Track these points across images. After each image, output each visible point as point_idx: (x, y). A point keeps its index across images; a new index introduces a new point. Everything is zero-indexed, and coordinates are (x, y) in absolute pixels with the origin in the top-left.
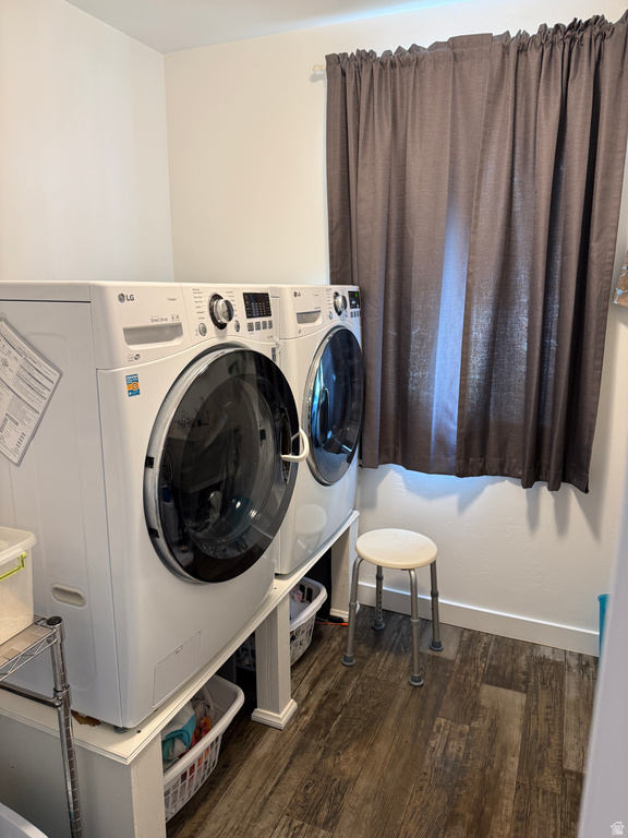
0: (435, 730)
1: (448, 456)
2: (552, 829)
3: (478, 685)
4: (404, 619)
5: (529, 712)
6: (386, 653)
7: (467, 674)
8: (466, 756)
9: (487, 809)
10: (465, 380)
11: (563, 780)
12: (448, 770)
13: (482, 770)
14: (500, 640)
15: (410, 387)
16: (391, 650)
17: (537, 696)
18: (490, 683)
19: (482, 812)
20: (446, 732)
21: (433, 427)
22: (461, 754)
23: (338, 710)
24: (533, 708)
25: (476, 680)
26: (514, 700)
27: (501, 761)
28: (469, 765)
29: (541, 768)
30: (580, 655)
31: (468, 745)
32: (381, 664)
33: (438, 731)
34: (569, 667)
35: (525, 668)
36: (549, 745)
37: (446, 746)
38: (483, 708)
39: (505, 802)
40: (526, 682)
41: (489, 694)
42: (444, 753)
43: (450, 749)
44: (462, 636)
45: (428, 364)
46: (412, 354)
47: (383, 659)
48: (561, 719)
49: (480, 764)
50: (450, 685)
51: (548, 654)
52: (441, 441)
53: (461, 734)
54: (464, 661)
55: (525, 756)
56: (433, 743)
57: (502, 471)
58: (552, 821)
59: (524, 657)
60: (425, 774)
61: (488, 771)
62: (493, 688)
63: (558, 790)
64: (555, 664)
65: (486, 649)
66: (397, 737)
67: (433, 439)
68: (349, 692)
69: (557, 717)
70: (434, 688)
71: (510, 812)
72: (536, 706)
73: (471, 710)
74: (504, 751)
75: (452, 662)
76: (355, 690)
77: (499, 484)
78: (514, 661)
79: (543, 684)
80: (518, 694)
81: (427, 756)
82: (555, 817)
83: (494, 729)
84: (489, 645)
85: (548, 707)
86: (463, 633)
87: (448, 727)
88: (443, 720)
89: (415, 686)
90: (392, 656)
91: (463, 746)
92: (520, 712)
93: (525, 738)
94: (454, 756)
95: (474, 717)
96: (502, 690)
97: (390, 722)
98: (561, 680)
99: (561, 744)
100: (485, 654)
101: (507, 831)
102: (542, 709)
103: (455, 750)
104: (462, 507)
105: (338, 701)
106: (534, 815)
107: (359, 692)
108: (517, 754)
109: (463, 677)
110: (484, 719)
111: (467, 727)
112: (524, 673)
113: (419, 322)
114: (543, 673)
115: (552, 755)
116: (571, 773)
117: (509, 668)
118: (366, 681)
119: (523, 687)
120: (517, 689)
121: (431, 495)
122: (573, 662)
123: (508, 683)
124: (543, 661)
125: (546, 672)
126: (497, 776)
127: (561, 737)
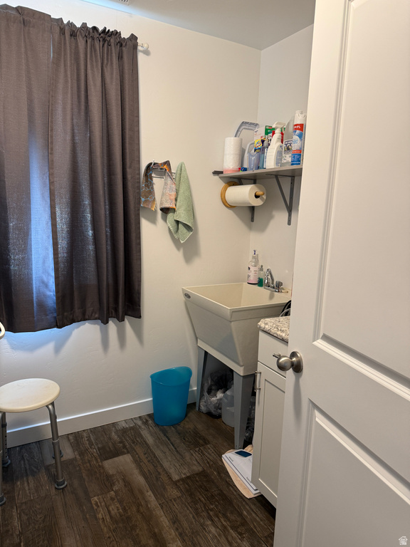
0: (95, 507)
1: (47, 315)
2: (191, 516)
3: (100, 464)
4: (21, 449)
5: (138, 462)
6: (25, 479)
7: (89, 461)
8: (124, 509)
9: (156, 530)
10: (58, 258)
11: (178, 487)
12: (121, 525)
13: (138, 511)
14: (94, 430)
15: (12, 267)
16: (27, 475)
17: (135, 451)
18: (106, 459)
19: (155, 533)
20: (103, 504)
21: (35, 295)
22: (121, 510)
23: (17, 540)
24: (138, 459)
25: (97, 462)
26: (125, 461)
27: (144, 499)
28: (129, 514)
29: (165, 489)
30: (140, 417)
31: (121, 502)
32: (27, 488)
33: (98, 506)
34: (140, 427)
35: (118, 440)
36: (159, 474)
37: (109, 512)
38: (113, 475)
39: (162, 519)
40: (124, 447)
41: (110, 466)
42: (111, 517)
43: (112, 512)
44: (69, 440)
45: (26, 248)
46: (11, 241)
47: (26, 484)
48: (155, 456)
49: (134, 509)
50: (84, 474)
51: (124, 425)
52: (42, 305)
53: (112, 499)
54: (81, 454)
55: (153, 488)
56: (100, 516)
57: (84, 318)
58: (188, 511)
59: (113, 434)
60: (109, 537)
61: (141, 509)
62: (110, 461)
63: (179, 494)
64: (132, 428)
65: (89, 440)
66: (75, 528)
67: (35, 305)
68: (16, 523)
69: (153, 456)
70: (76, 483)
71: (168, 523)
72: (139, 457)
73: (106, 482)
74: (141, 492)
75: (75, 459)
76: (20, 518)
77: (81, 327)
78: (110, 438)
79: (134, 443)
80: (125, 456)
81: (102, 527)
82: (188, 509)
83: (127, 483)
84: (89, 437)
85: (145, 454)
86: (68, 438)
87: (102, 500)
88: (96, 498)
89: (62, 489)
90: (30, 478)
91: (118, 505)
92: (133, 466)
93: (146, 478)
94: (118, 515)
95: (112, 484)
96: (116, 459)
97: (63, 522)
98: (141, 436)
99: (164, 470)
100: (91, 444)
101: (174, 534)
102: (143, 457)
103: (116, 511)
104: (58, 349)
105: (12, 535)
106: (179, 515)
107: (25, 518)
108: (149, 490)
109: (88, 465)
110: (119, 482)
111: (112, 493)
112: (120, 442)
113: (15, 216)
114: (129, 437)
115: (164, 478)
116: (178, 481)
117: (110, 444)
118: (24, 507)
119: (125, 450)
120: (123, 453)
121: (32, 348)
122: (139, 423)
123: (116, 453)
124: (124, 431)
125: (130, 435)
126: (148, 509)
127: (162, 466)
